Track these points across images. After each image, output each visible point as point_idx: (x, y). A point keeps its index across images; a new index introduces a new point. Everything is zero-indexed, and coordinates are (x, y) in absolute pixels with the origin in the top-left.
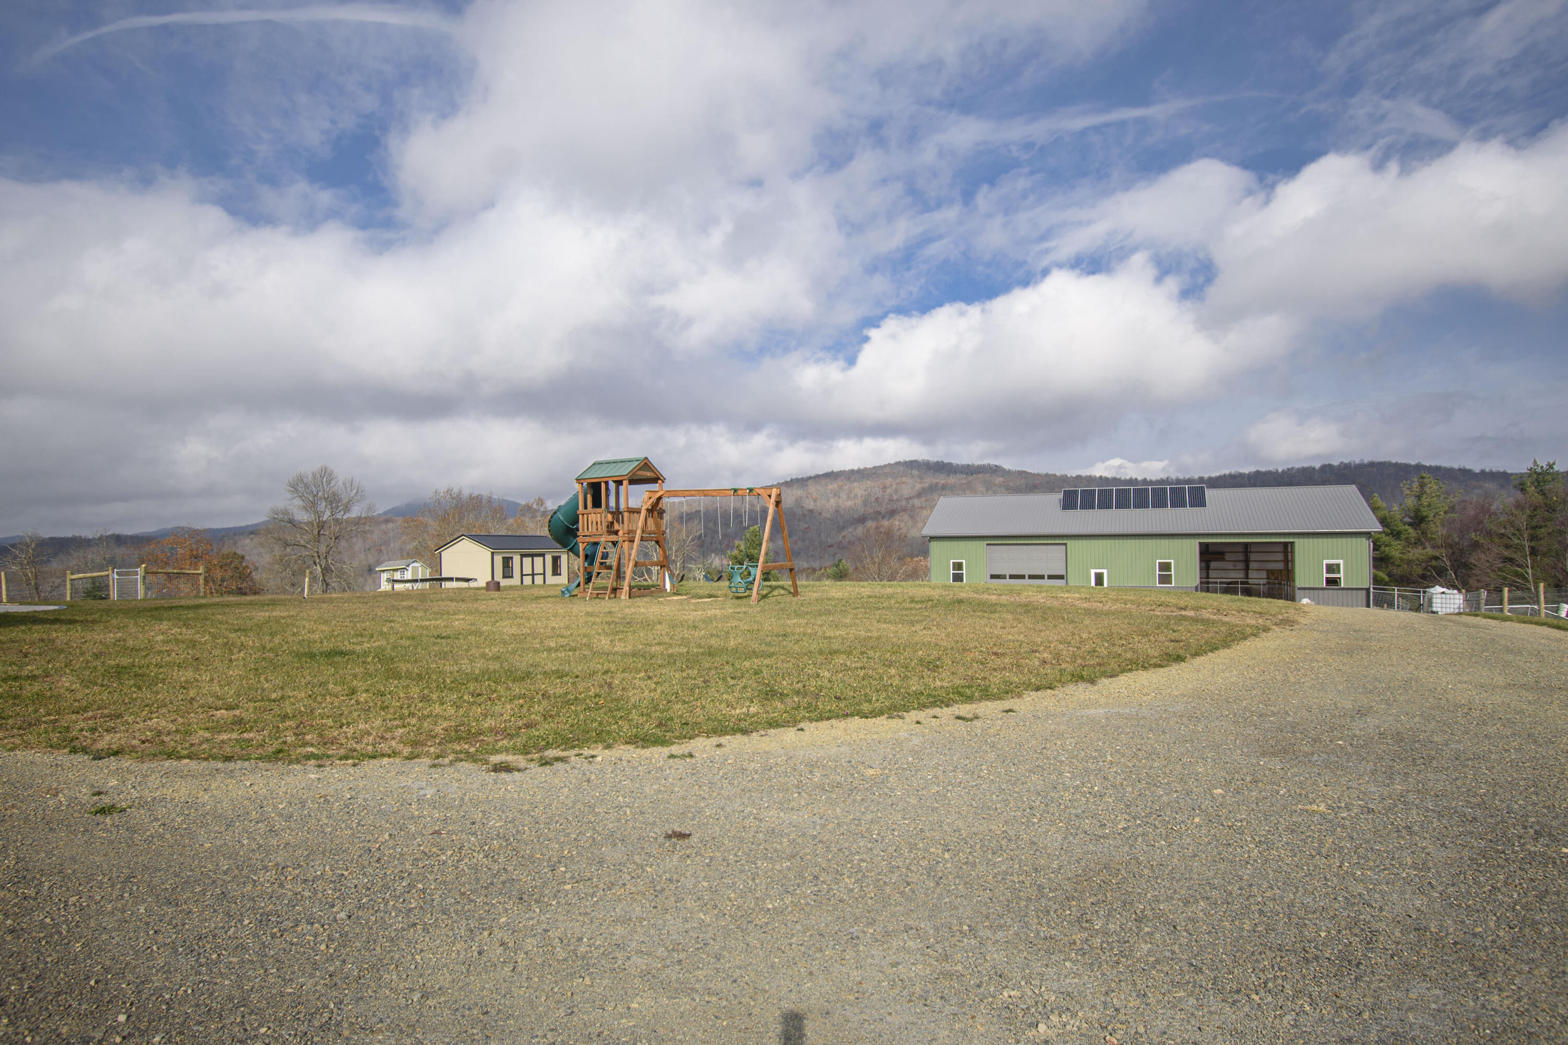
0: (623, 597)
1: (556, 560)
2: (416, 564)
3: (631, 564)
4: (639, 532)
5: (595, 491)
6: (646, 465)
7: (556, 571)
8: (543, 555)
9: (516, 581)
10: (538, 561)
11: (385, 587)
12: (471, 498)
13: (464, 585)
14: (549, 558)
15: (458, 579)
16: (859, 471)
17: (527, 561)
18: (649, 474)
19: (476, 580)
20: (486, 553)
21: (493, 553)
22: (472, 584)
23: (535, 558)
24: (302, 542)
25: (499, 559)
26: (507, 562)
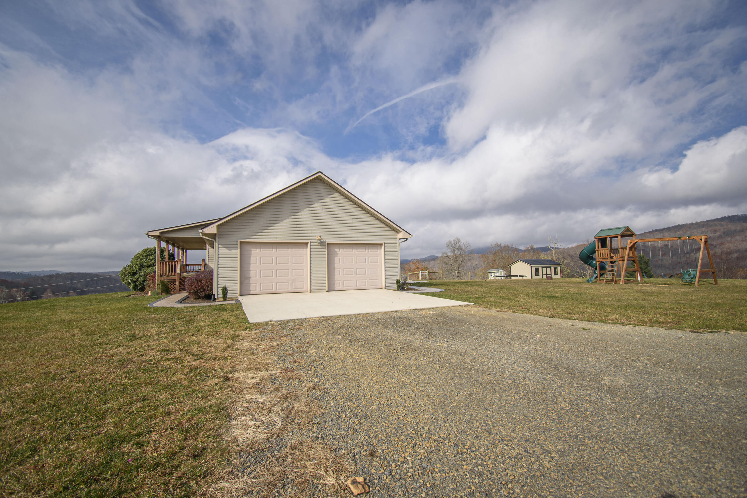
0: (621, 283)
1: (555, 269)
2: (501, 270)
3: (624, 270)
4: (626, 257)
5: (603, 242)
6: (628, 229)
7: (556, 274)
8: (550, 267)
9: (540, 277)
10: (549, 269)
11: (492, 278)
12: (505, 246)
13: (521, 278)
14: (553, 268)
15: (520, 276)
16: (697, 223)
17: (544, 269)
18: (629, 233)
19: (526, 276)
20: (528, 267)
21: (531, 267)
22: (524, 278)
23: (547, 269)
24: (451, 263)
25: (533, 269)
26: (537, 270)
